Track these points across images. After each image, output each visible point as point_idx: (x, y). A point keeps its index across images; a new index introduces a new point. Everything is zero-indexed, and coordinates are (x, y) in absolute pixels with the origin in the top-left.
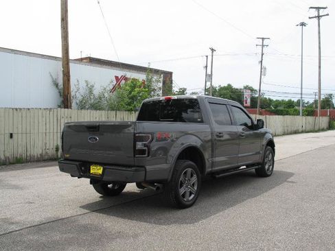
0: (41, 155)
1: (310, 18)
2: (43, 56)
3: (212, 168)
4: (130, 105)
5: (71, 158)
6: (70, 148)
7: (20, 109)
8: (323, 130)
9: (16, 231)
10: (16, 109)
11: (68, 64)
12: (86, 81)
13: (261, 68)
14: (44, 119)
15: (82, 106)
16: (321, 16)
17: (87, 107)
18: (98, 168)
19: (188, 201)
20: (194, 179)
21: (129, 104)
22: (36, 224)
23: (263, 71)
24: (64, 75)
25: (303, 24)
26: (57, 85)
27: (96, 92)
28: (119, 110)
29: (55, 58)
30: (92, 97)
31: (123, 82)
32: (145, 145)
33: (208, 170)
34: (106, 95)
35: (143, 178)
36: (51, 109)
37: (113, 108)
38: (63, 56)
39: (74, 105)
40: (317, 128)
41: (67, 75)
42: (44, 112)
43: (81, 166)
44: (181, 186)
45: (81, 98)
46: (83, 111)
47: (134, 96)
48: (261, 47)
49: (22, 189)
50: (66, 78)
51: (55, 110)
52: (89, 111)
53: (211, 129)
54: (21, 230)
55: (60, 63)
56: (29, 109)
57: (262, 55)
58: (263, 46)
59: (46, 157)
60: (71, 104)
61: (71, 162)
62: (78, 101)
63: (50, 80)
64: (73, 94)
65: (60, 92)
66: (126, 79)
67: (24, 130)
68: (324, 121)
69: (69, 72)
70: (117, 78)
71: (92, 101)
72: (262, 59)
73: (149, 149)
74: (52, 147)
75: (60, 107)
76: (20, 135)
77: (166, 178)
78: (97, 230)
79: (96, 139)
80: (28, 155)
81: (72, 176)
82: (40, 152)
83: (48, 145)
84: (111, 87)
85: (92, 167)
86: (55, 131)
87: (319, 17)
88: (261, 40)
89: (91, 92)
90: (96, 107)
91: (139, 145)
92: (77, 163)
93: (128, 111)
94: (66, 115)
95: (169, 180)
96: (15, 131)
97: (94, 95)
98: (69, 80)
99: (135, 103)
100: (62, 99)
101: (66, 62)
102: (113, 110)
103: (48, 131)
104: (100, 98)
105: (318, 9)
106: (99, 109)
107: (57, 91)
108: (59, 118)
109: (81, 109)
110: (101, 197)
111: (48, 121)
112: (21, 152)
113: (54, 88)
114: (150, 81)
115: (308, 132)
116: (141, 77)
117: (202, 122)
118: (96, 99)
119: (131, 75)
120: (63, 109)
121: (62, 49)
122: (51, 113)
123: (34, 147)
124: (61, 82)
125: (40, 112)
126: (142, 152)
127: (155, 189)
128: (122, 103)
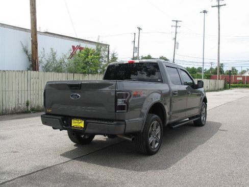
0: (14, 109)
1: (212, 7)
2: (15, 28)
3: (170, 120)
5: (53, 113)
6: (53, 103)
8: (221, 90)
9: (9, 181)
11: (36, 35)
12: (52, 50)
13: (175, 43)
14: (17, 79)
15: (47, 69)
16: (221, 6)
17: (51, 70)
18: (80, 121)
19: (154, 148)
20: (158, 130)
21: (84, 68)
22: (26, 173)
23: (176, 45)
24: (32, 43)
25: (205, 12)
26: (26, 52)
27: (58, 58)
28: (76, 73)
29: (25, 30)
31: (79, 50)
33: (168, 122)
34: (66, 61)
35: (123, 131)
36: (22, 71)
37: (71, 71)
38: (32, 28)
39: (40, 68)
40: (216, 89)
41: (35, 44)
42: (17, 73)
43: (63, 120)
44: (150, 136)
45: (46, 62)
46: (48, 73)
47: (88, 62)
48: (175, 28)
50: (34, 46)
51: (26, 72)
52: (53, 73)
53: (170, 88)
54: (14, 179)
55: (29, 35)
56: (4, 71)
57: (176, 33)
58: (176, 27)
59: (19, 110)
60: (38, 67)
61: (53, 117)
62: (44, 65)
63: (21, 48)
64: (39, 59)
65: (29, 58)
66: (81, 49)
68: (221, 83)
69: (36, 42)
70: (73, 47)
71: (55, 65)
72: (176, 37)
73: (128, 105)
74: (23, 102)
75: (29, 69)
77: (140, 130)
78: (85, 179)
79: (78, 97)
80: (4, 109)
81: (54, 128)
82: (14, 106)
83: (20, 101)
85: (73, 121)
86: (26, 89)
87: (219, 6)
88: (175, 22)
89: (54, 58)
90: (58, 70)
91: (120, 102)
92: (60, 118)
93: (83, 73)
94: (35, 76)
95: (142, 131)
97: (56, 61)
98: (36, 48)
99: (88, 67)
100: (31, 63)
101: (34, 33)
102: (71, 72)
103: (20, 89)
104: (61, 63)
106: (61, 72)
107: (27, 57)
108: (29, 79)
109: (47, 71)
110: (75, 145)
111: (20, 80)
113: (24, 54)
114: (99, 50)
115: (211, 91)
116: (93, 47)
117: (162, 82)
118: (58, 64)
119: (83, 45)
120: (32, 72)
121: (31, 22)
122: (23, 74)
123: (8, 102)
124: (30, 49)
125: (14, 73)
126: (122, 108)
127: (131, 139)
128: (79, 67)
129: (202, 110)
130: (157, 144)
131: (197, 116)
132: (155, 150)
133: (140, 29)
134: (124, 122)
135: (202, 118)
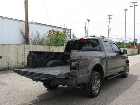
0: (15, 66)
1: (130, 6)
2: (16, 20)
3: (106, 75)
4: (56, 43)
7: (5, 45)
8: (136, 54)
10: (3, 45)
11: (28, 24)
12: (37, 32)
13: (109, 28)
15: (34, 43)
16: (135, 6)
17: (37, 44)
19: (96, 93)
24: (26, 29)
25: (126, 10)
27: (41, 37)
28: (51, 45)
29: (22, 21)
30: (39, 39)
31: (53, 32)
32: (76, 64)
34: (45, 38)
36: (20, 45)
37: (48, 44)
38: (26, 20)
39: (30, 43)
40: (133, 54)
41: (27, 29)
42: (17, 46)
44: (93, 86)
45: (33, 40)
46: (35, 45)
47: (58, 39)
49: (6, 85)
50: (27, 30)
51: (22, 45)
52: (37, 45)
55: (24, 24)
56: (9, 45)
57: (109, 22)
58: (110, 18)
59: (18, 67)
62: (32, 41)
64: (30, 38)
65: (24, 37)
66: (54, 31)
67: (7, 54)
68: (136, 51)
70: (50, 31)
71: (39, 41)
72: (109, 24)
73: (78, 66)
74: (20, 62)
75: (24, 44)
76: (5, 57)
77: (86, 82)
80: (9, 66)
81: (33, 80)
83: (18, 62)
84: (48, 35)
86: (22, 55)
87: (134, 6)
88: (109, 16)
89: (38, 37)
90: (41, 44)
91: (73, 64)
93: (55, 46)
94: (27, 47)
95: (88, 83)
96: (3, 55)
97: (40, 39)
99: (58, 42)
100: (25, 40)
103: (18, 55)
104: (42, 40)
105: (134, 2)
106: (42, 45)
107: (23, 36)
108: (24, 49)
110: (47, 90)
111: (18, 50)
112: (5, 65)
113: (21, 35)
114: (65, 32)
115: (130, 55)
116: (61, 31)
117: (101, 51)
118: (41, 40)
119: (55, 29)
121: (25, 17)
122: (20, 46)
123: (12, 62)
124: (24, 32)
125: (15, 46)
126: (75, 68)
127: (81, 88)
128: (53, 42)
129: (126, 68)
130: (98, 90)
131: (123, 72)
132: (96, 94)
133: (88, 20)
134: (76, 77)
135: (126, 73)
